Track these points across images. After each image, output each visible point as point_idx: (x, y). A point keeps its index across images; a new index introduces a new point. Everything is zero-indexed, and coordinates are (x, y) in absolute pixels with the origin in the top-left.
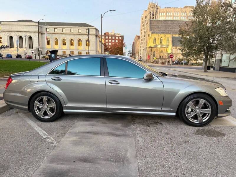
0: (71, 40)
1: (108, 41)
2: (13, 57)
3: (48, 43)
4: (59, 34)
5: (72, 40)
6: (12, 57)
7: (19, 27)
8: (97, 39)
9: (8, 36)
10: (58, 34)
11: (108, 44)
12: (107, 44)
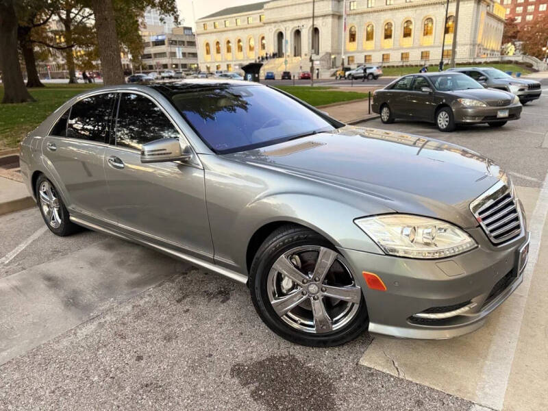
0: (407, 22)
1: (525, 10)
2: (276, 78)
3: (353, 37)
4: (377, 11)
5: (409, 22)
6: (274, 79)
7: (296, 9)
8: (478, 12)
9: (275, 32)
10: (375, 12)
11: (524, 19)
12: (519, 19)
